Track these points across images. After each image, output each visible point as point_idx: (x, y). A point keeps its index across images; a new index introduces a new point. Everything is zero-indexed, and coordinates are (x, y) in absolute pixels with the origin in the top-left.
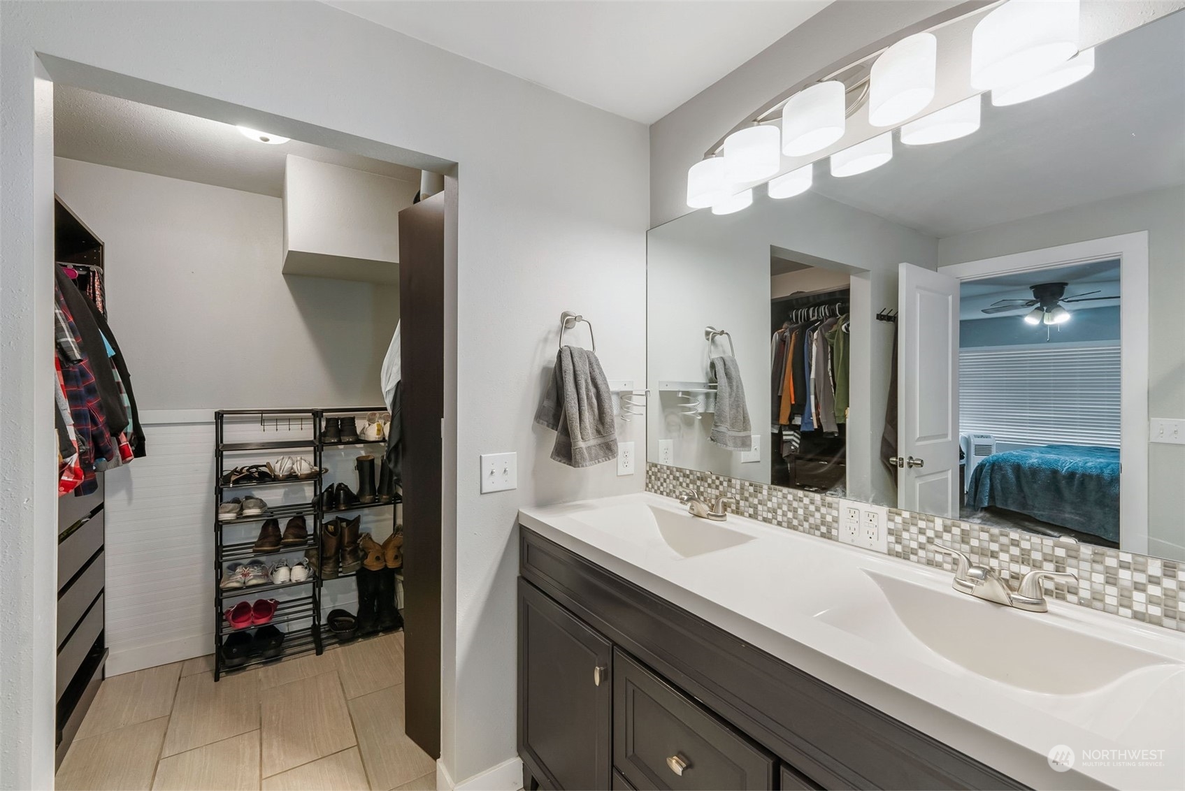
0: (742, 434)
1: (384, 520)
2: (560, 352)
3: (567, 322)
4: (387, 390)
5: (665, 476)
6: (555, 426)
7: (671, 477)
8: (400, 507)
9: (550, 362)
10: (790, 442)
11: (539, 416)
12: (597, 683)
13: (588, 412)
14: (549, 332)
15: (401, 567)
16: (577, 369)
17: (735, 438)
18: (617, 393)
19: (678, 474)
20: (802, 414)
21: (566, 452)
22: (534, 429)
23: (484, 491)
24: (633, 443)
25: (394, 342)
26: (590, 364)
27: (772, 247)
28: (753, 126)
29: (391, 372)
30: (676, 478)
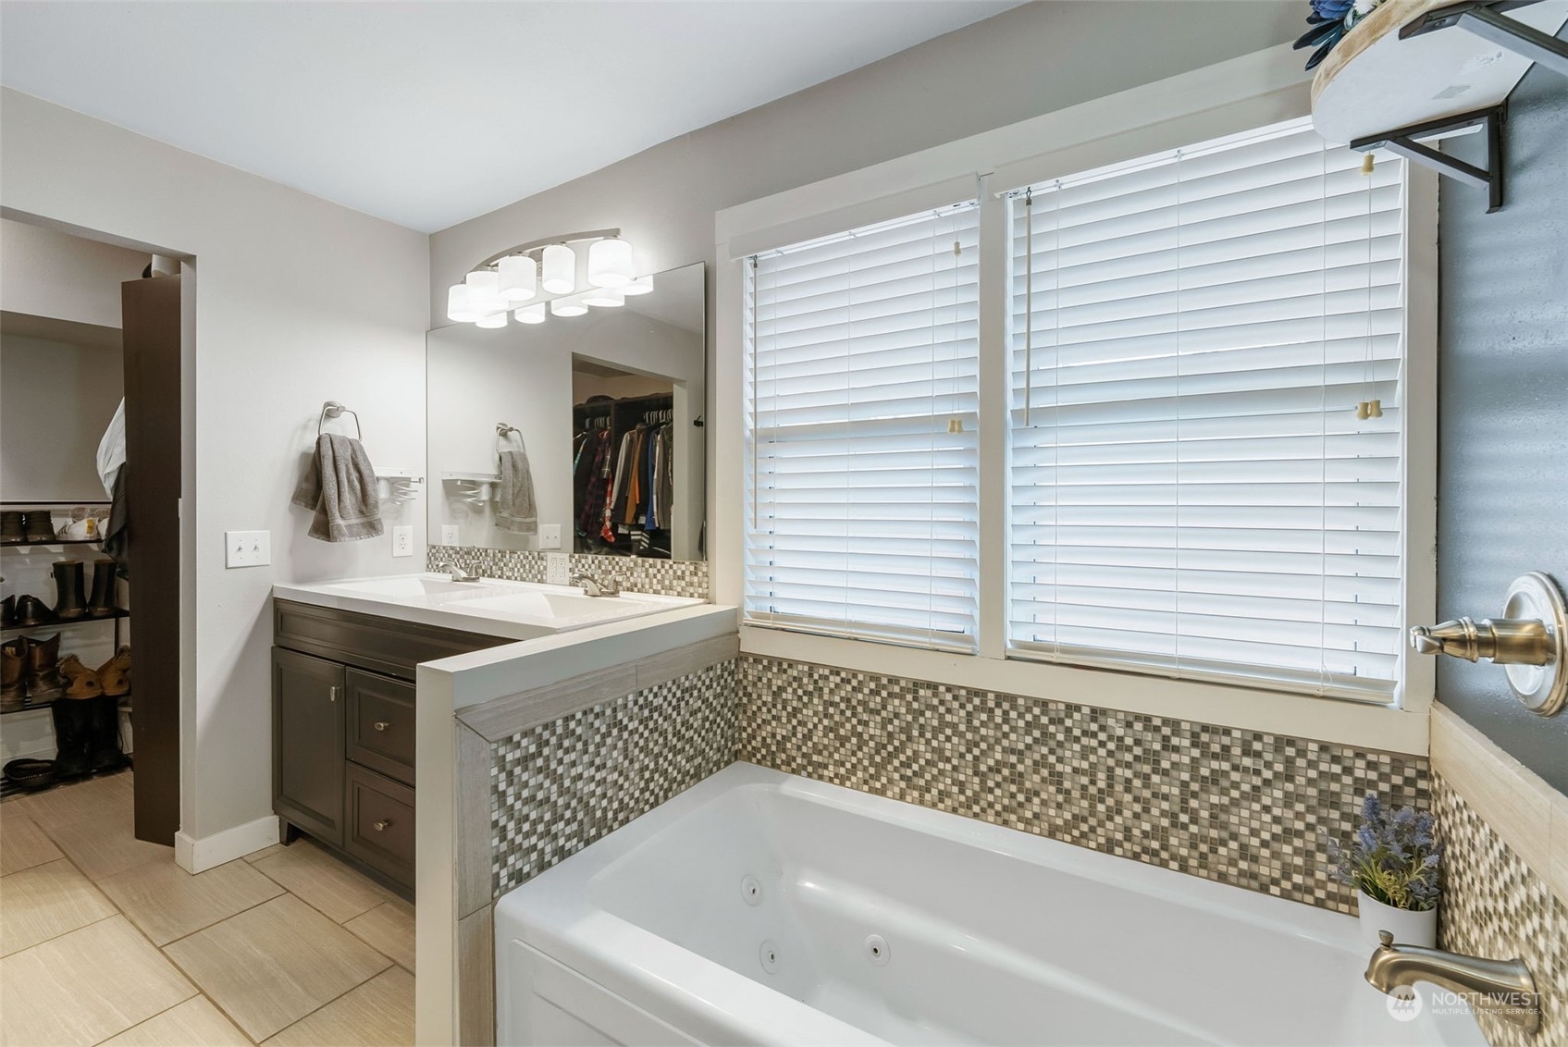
0: (528, 520)
1: (100, 644)
2: (319, 439)
3: (330, 412)
4: (107, 472)
5: (442, 555)
6: (313, 507)
7: (446, 555)
8: (125, 623)
9: (310, 448)
10: (639, 541)
11: (297, 498)
12: (333, 700)
13: (349, 493)
14: (309, 420)
15: (128, 693)
16: (337, 454)
17: (520, 523)
18: (387, 479)
19: (451, 552)
20: (645, 513)
21: (324, 529)
22: (291, 510)
23: (229, 566)
24: (411, 527)
25: (116, 421)
26: (354, 450)
27: (573, 354)
28: (487, 270)
29: (112, 452)
30: (450, 556)
